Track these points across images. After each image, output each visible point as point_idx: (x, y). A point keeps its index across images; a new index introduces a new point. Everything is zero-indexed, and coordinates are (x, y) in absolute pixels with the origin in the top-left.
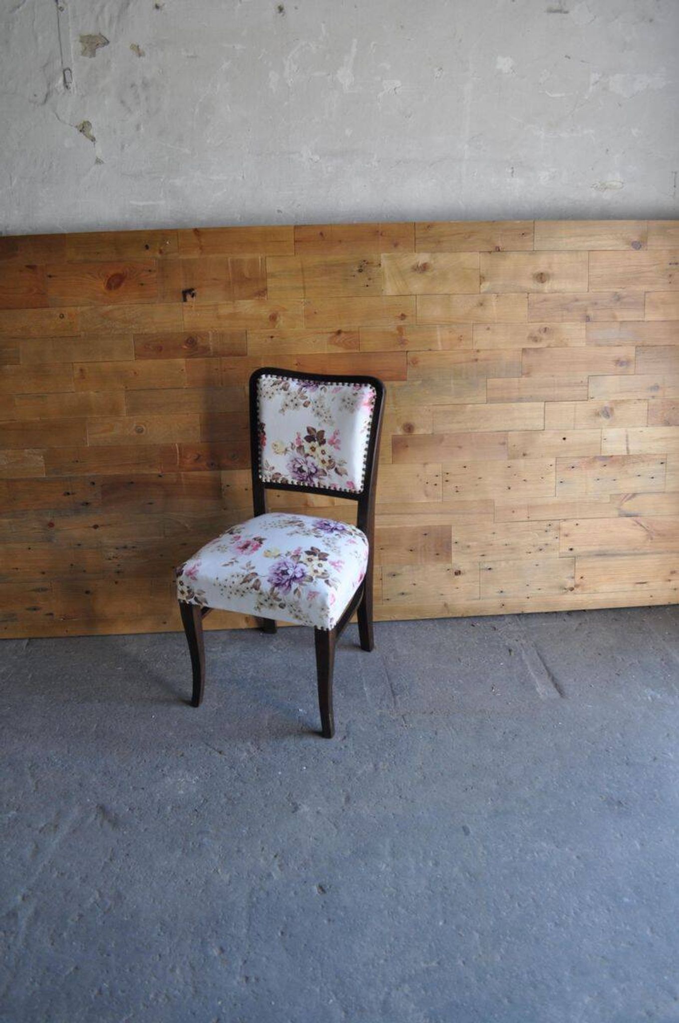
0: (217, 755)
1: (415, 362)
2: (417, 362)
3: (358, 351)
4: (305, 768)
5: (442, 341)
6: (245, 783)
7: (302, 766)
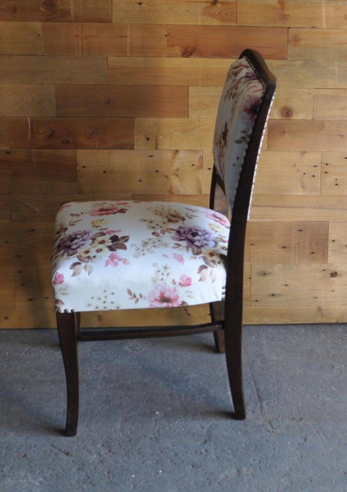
0: (64, 456)
1: (296, 40)
2: (299, 40)
3: (235, 25)
4: (161, 472)
5: (327, 18)
6: (94, 485)
7: (158, 470)
